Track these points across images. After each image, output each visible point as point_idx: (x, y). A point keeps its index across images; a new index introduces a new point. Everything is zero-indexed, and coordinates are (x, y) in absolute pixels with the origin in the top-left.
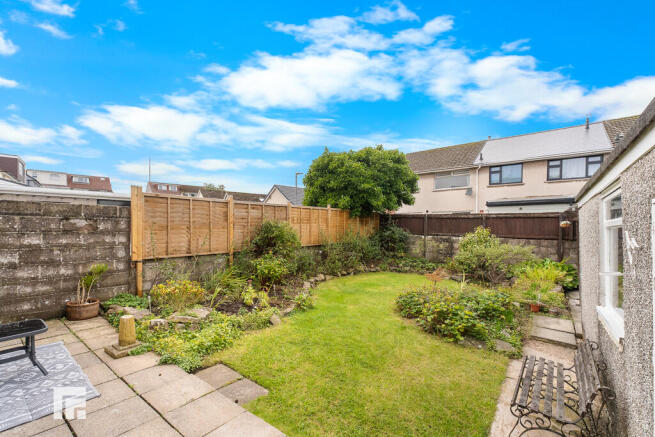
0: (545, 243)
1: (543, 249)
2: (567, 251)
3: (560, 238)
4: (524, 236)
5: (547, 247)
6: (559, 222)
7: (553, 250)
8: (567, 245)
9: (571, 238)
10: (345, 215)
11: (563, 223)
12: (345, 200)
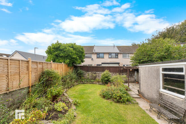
10: (67, 66)
12: (68, 61)
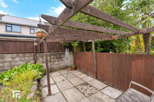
0: (27, 55)
1: (27, 58)
2: (38, 58)
3: (35, 52)
4: (15, 52)
5: (29, 57)
6: (34, 43)
7: (32, 58)
8: (38, 55)
9: (40, 52)
11: (35, 44)
